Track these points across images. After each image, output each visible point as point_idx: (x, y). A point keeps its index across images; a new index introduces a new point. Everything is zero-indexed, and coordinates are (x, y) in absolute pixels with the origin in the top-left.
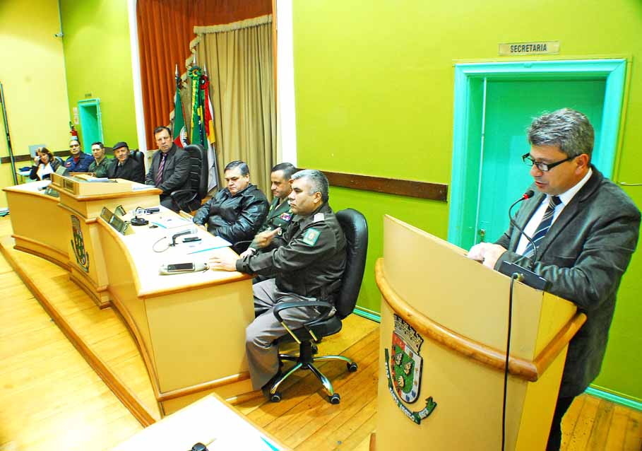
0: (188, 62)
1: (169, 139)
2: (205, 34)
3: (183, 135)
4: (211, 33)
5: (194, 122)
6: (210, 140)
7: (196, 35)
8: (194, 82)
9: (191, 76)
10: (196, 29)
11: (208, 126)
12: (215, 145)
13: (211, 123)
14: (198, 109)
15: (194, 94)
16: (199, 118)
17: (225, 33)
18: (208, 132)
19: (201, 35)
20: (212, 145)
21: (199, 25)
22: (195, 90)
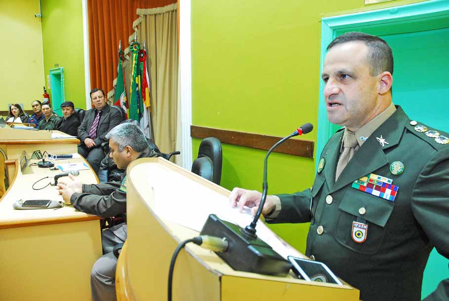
0: (131, 39)
1: (103, 98)
2: (146, 16)
3: (123, 99)
4: (151, 15)
5: (132, 88)
6: (146, 104)
7: (138, 16)
8: (134, 55)
9: (132, 50)
10: (139, 11)
11: (144, 93)
12: (150, 108)
13: (147, 90)
14: (137, 78)
15: (134, 65)
16: (137, 85)
17: (162, 15)
18: (144, 97)
19: (142, 16)
20: (147, 108)
21: (141, 8)
22: (134, 62)
